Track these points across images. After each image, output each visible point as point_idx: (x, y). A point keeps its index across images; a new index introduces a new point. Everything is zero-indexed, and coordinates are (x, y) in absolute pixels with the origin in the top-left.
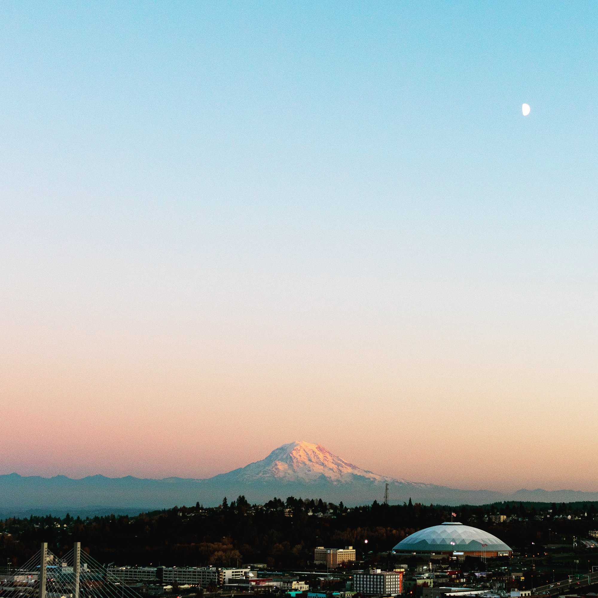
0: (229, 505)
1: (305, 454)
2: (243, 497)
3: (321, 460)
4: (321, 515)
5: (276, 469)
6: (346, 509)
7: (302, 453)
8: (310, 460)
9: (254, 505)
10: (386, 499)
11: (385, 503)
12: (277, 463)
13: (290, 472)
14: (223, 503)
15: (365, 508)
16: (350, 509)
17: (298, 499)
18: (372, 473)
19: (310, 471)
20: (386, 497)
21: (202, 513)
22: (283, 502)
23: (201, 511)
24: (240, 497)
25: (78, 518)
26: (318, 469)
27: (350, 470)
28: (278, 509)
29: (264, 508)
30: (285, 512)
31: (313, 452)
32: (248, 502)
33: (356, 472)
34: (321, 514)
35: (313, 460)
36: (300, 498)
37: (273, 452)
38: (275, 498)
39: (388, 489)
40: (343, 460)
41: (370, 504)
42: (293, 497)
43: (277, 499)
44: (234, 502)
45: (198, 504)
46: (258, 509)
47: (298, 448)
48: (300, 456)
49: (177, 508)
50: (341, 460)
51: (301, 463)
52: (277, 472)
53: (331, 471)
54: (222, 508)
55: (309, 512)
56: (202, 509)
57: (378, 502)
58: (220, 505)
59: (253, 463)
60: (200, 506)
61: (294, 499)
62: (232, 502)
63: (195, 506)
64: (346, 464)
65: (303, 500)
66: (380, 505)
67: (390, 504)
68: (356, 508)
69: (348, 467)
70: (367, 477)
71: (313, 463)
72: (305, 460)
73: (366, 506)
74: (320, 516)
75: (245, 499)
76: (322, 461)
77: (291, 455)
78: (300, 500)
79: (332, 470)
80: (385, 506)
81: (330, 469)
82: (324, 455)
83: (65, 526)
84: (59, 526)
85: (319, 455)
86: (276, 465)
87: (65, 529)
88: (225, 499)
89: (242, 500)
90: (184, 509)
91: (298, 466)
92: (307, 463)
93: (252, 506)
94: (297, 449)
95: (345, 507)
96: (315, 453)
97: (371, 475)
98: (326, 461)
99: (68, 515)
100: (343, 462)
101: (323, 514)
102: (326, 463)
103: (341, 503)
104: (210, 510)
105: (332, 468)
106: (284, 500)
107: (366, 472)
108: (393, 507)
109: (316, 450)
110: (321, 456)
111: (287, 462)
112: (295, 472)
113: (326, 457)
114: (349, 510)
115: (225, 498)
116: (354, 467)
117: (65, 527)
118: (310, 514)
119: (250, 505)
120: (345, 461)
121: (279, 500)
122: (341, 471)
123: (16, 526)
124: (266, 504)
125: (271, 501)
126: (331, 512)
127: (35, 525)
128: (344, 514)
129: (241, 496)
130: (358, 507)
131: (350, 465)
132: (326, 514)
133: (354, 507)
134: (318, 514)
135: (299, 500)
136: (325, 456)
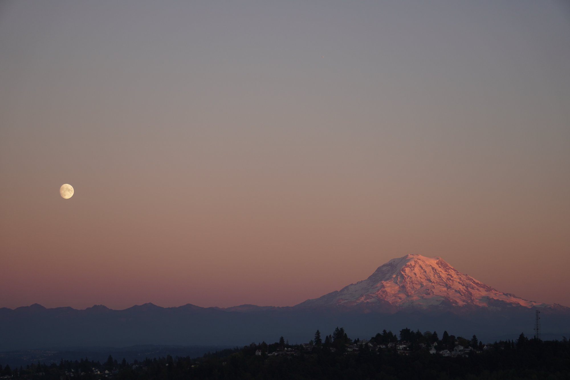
0: (323, 341)
1: (422, 271)
2: (342, 329)
3: (443, 279)
4: (446, 353)
5: (384, 292)
6: (481, 346)
7: (417, 270)
8: (429, 280)
9: (357, 340)
10: (537, 332)
11: (536, 337)
12: (384, 283)
13: (403, 296)
14: (315, 337)
15: (507, 345)
16: (487, 346)
17: (415, 331)
18: (514, 296)
19: (429, 294)
20: (538, 329)
21: (287, 351)
22: (395, 336)
23: (286, 349)
24: (337, 329)
25: (124, 361)
26: (440, 291)
27: (484, 293)
28: (388, 345)
29: (370, 345)
30: (398, 349)
31: (433, 268)
32: (348, 337)
33: (492, 295)
34: (447, 351)
35: (432, 278)
36: (418, 331)
37: (379, 270)
38: (385, 331)
39: (539, 318)
40: (474, 280)
41: (515, 339)
42: (408, 329)
43: (387, 332)
44: (330, 336)
45: (282, 339)
46: (361, 345)
47: (413, 263)
48: (415, 274)
49: (255, 345)
50: (471, 280)
51: (416, 284)
52: (384, 296)
53: (458, 295)
54: (314, 344)
55: (431, 349)
56: (288, 346)
57: (525, 336)
58: (311, 341)
59: (352, 284)
60: (285, 343)
61: (410, 332)
62: (327, 337)
63: (278, 342)
64: (477, 284)
65: (423, 333)
66: (529, 339)
67: (544, 339)
68: (496, 343)
69: (481, 289)
70: (508, 301)
71: (433, 284)
72: (422, 280)
73: (509, 341)
74: (446, 355)
75: (344, 332)
76: (444, 281)
77: (403, 273)
78: (419, 333)
79: (459, 292)
80: (536, 341)
81: (456, 291)
82: (448, 273)
83: (107, 372)
84: (99, 372)
85: (440, 273)
86: (383, 286)
87: (106, 376)
88: (318, 333)
89: (340, 334)
90: (263, 347)
91: (413, 288)
92: (425, 284)
93: (353, 341)
94: (411, 265)
95: (481, 343)
96: (436, 270)
97: (513, 300)
98: (450, 281)
99: (110, 358)
100: (474, 282)
101: (450, 352)
102: (450, 283)
103: (474, 337)
104: (298, 348)
105: (459, 289)
106: (397, 333)
107: (506, 295)
108: (548, 343)
109: (436, 267)
110: (444, 275)
111: (397, 283)
112: (408, 296)
113: (451, 276)
114: (485, 347)
115: (318, 331)
116: (489, 289)
117: (107, 374)
118: (433, 351)
119: (352, 341)
120: (477, 281)
121: (390, 333)
122: (471, 294)
123: (41, 374)
124: (373, 338)
125: (378, 335)
126: (460, 349)
127: (66, 372)
128: (479, 352)
129: (339, 328)
130: (498, 342)
131: (484, 286)
132: (453, 353)
133: (492, 343)
134: (443, 352)
135: (417, 333)
136: (448, 275)
